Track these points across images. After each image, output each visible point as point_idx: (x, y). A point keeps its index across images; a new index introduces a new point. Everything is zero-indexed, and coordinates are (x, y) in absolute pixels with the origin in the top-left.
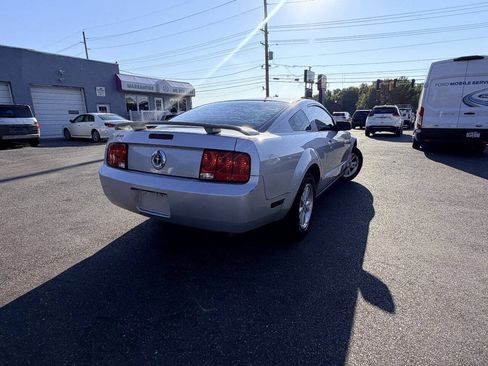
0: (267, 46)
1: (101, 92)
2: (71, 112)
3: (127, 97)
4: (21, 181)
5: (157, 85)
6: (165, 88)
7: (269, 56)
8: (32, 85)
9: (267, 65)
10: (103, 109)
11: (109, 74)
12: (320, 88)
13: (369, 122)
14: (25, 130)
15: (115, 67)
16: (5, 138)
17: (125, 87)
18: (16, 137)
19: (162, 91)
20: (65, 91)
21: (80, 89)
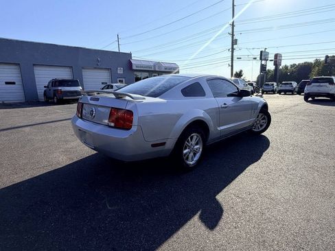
0: (233, 35)
1: (120, 71)
2: (103, 83)
3: (135, 73)
4: (58, 123)
5: (154, 66)
6: (159, 67)
7: (234, 42)
8: (83, 68)
9: (233, 49)
10: (121, 81)
11: (126, 60)
12: (276, 64)
13: (307, 89)
14: (75, 94)
15: (130, 55)
16: (64, 98)
17: (134, 68)
18: (71, 98)
19: (157, 69)
20: (100, 71)
21: (108, 69)
